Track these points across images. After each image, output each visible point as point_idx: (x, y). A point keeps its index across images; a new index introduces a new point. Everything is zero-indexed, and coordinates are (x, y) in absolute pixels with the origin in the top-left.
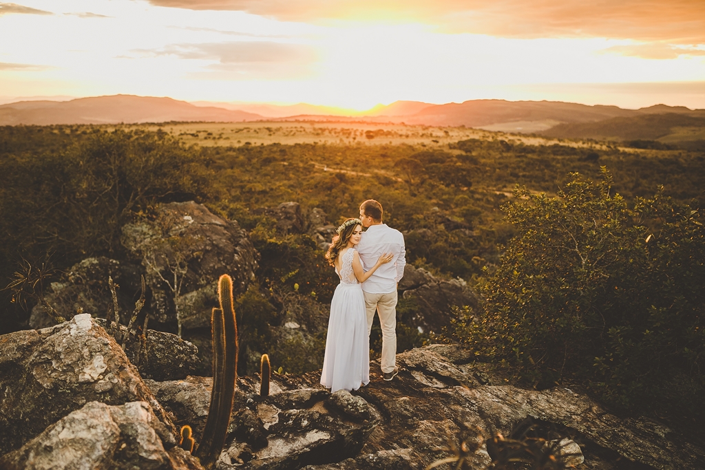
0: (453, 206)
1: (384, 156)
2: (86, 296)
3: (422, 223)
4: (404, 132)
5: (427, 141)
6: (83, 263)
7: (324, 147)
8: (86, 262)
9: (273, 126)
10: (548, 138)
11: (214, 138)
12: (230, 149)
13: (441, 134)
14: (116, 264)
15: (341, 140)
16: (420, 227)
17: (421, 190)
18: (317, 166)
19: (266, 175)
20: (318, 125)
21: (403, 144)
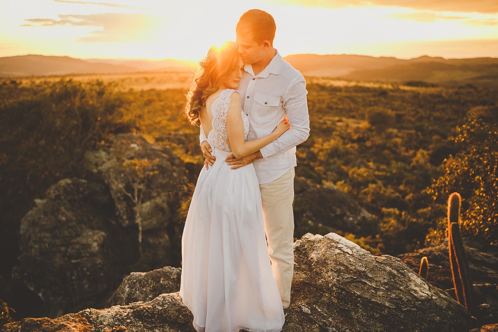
2: (65, 208)
6: (61, 183)
8: (63, 182)
10: (349, 81)
14: (84, 183)
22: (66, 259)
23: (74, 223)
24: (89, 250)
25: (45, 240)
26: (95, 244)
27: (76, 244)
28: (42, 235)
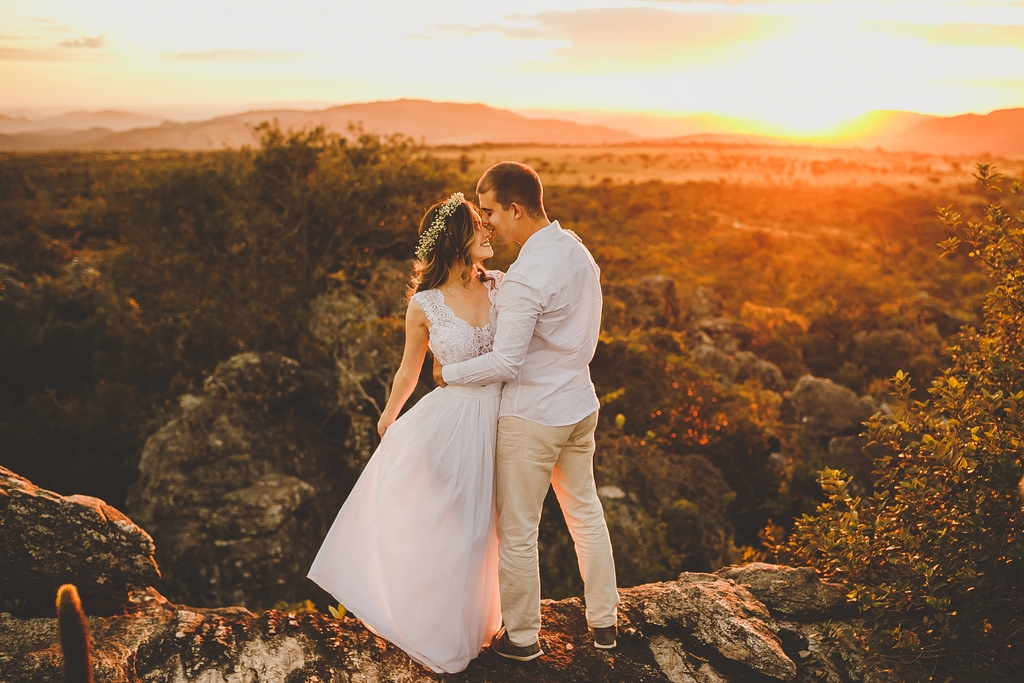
0: (958, 293)
1: (840, 204)
2: (231, 421)
3: (895, 320)
4: (879, 164)
5: (919, 180)
6: (233, 362)
7: (737, 188)
8: (238, 361)
9: (653, 152)
11: (552, 172)
12: (578, 189)
13: (946, 168)
14: (292, 366)
15: (767, 177)
16: (890, 328)
17: (903, 264)
18: (722, 219)
19: (632, 233)
20: (731, 152)
21: (877, 185)
22: (204, 536)
23: (246, 457)
24: (257, 520)
25: (171, 487)
26: (276, 509)
27: (234, 503)
28: (169, 477)
